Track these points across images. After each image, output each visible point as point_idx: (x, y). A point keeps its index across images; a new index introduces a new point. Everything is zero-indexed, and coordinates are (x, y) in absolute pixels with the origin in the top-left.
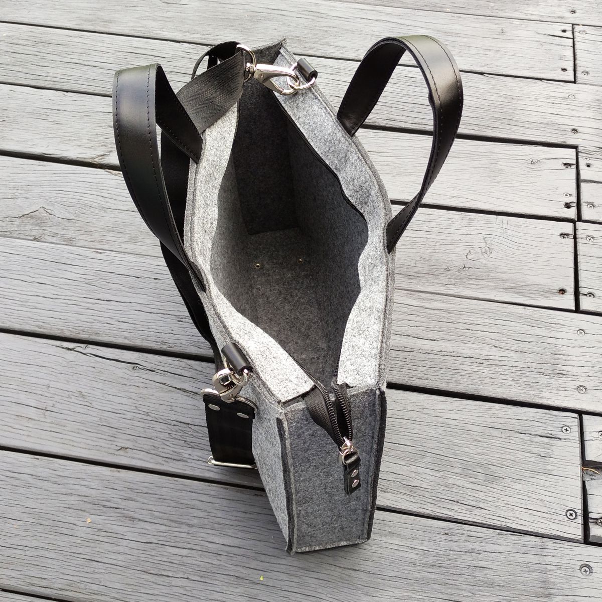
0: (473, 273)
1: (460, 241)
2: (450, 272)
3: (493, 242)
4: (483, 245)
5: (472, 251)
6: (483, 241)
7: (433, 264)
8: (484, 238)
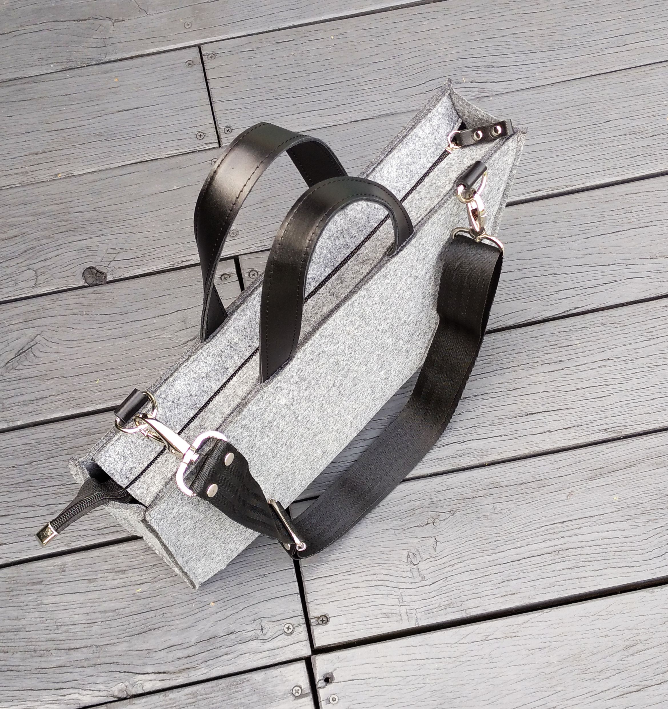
0: (421, 518)
1: (452, 563)
2: (449, 509)
3: (410, 575)
4: (422, 566)
5: (432, 551)
6: (422, 572)
7: (473, 515)
8: (423, 578)
